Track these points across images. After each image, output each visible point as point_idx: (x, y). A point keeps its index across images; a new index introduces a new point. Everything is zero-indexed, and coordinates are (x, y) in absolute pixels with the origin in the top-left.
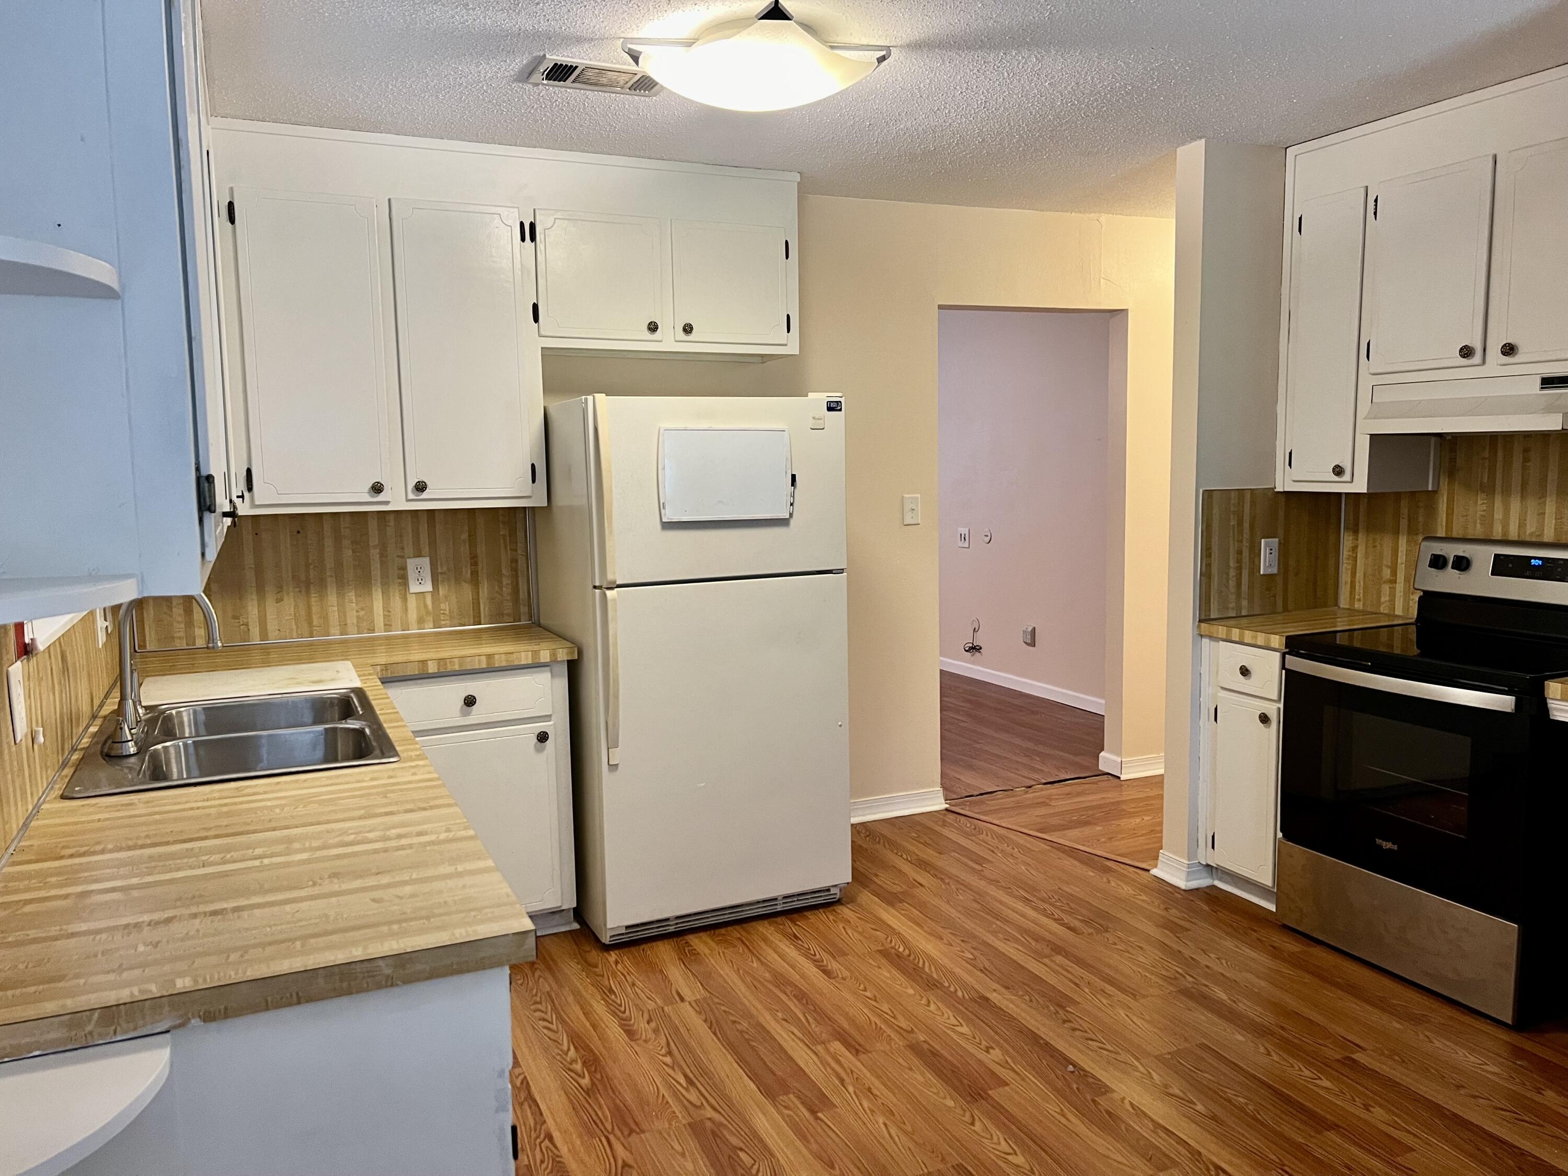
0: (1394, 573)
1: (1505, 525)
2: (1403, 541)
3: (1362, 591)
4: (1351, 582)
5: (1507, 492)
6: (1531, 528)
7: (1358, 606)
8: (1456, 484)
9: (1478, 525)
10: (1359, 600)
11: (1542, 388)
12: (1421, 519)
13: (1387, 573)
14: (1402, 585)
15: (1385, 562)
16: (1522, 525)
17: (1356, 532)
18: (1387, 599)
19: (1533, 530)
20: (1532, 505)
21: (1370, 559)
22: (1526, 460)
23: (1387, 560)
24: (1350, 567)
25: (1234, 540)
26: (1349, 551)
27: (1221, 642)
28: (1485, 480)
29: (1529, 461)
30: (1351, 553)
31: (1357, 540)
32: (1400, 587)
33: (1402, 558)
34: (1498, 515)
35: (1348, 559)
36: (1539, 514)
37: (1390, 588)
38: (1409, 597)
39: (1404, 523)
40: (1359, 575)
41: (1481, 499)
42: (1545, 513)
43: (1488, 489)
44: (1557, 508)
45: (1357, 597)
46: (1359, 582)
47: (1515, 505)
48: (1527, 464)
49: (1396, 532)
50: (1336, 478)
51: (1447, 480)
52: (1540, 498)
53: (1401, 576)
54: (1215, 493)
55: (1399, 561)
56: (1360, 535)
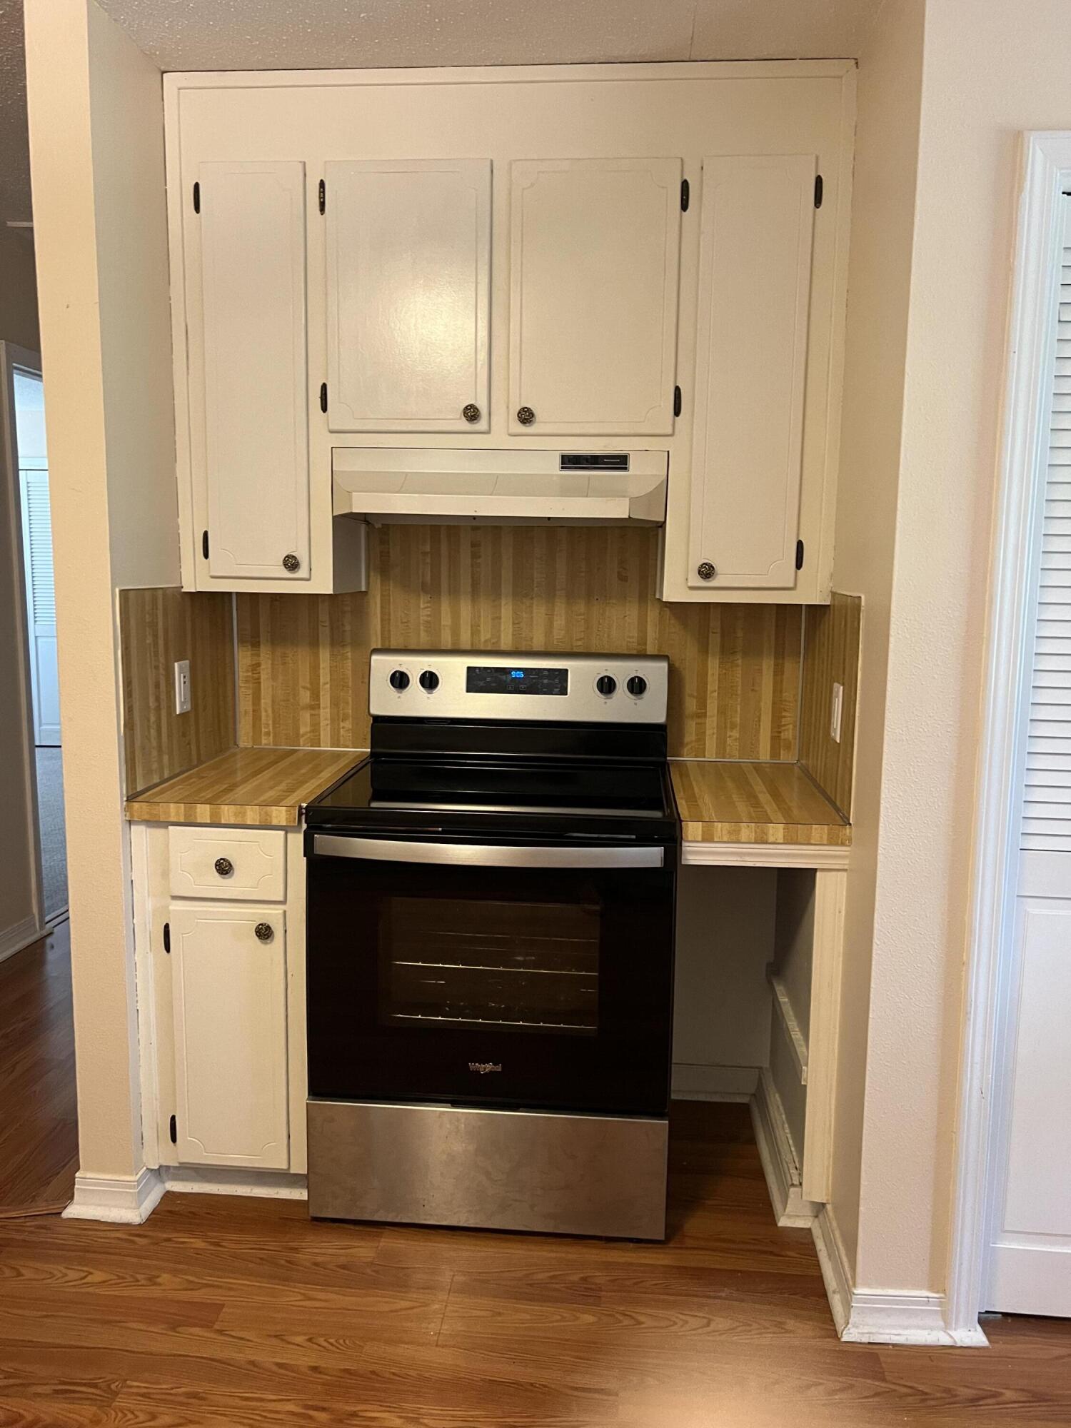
0: (316, 695)
1: (455, 631)
2: (325, 656)
3: (270, 722)
4: (254, 711)
5: (454, 592)
6: (485, 636)
7: (266, 742)
8: (391, 582)
9: (423, 634)
10: (268, 734)
11: (562, 468)
12: (348, 628)
13: (305, 697)
14: (328, 710)
15: (301, 683)
16: (475, 631)
17: (255, 644)
18: (308, 729)
19: (489, 636)
20: (485, 607)
21: (281, 678)
22: (475, 556)
23: (304, 680)
24: (250, 692)
25: (151, 668)
26: (247, 671)
27: (171, 828)
28: (428, 578)
29: (480, 557)
30: (250, 674)
31: (259, 655)
32: (325, 712)
33: (324, 677)
34: (446, 620)
35: (247, 681)
36: (493, 619)
37: (311, 715)
38: (339, 725)
39: (324, 632)
40: (266, 701)
41: (423, 601)
42: (500, 618)
43: (432, 590)
44: (515, 612)
45: (264, 730)
46: (266, 711)
47: (466, 609)
48: (479, 561)
49: (314, 644)
50: (287, 574)
51: (379, 577)
52: (494, 601)
53: (325, 699)
54: (131, 594)
55: (322, 681)
56: (263, 648)
